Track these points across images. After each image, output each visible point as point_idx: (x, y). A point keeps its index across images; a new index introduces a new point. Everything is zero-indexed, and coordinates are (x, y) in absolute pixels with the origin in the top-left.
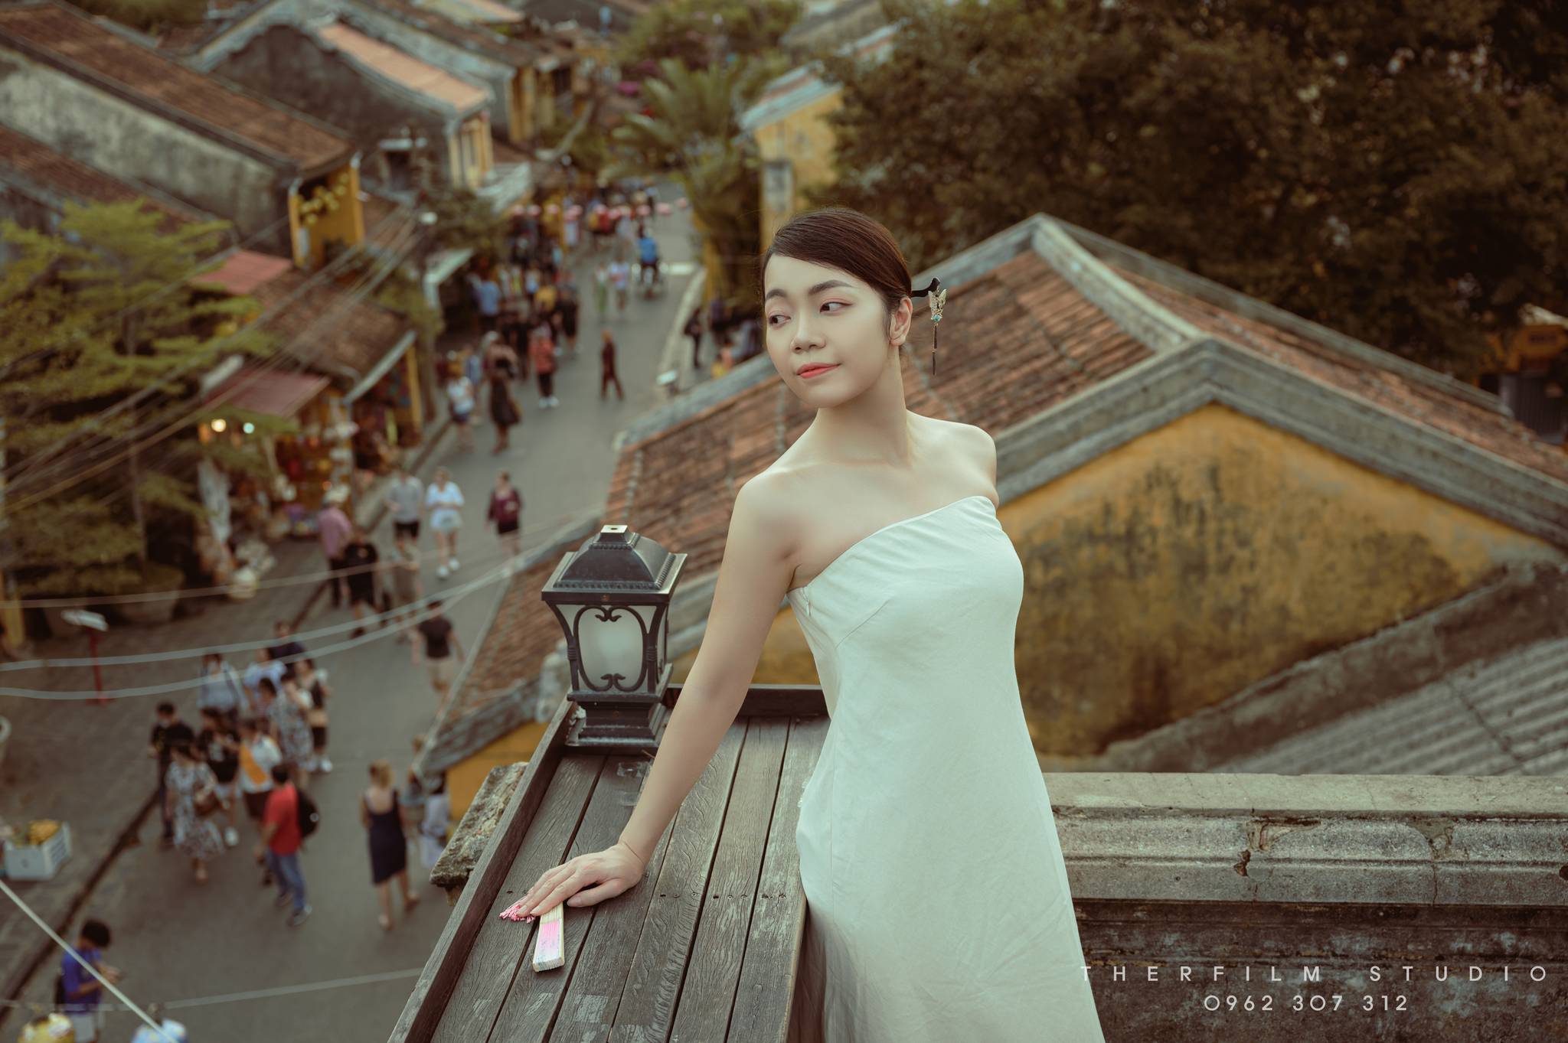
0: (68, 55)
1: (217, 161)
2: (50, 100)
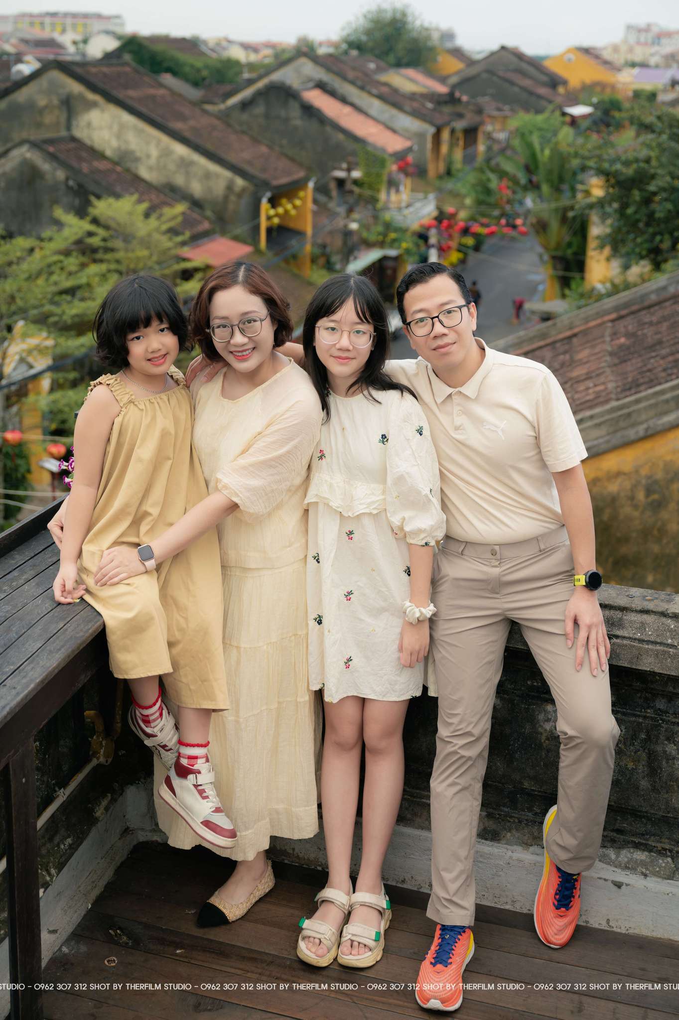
0: (131, 98)
1: (217, 176)
2: (116, 128)
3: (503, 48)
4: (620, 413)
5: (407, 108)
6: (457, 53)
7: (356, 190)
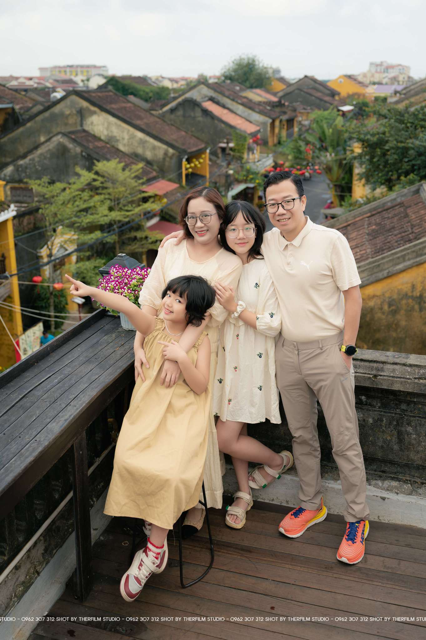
2: (106, 124)
3: (306, 76)
4: (374, 265)
5: (257, 110)
6: (282, 80)
7: (232, 153)
